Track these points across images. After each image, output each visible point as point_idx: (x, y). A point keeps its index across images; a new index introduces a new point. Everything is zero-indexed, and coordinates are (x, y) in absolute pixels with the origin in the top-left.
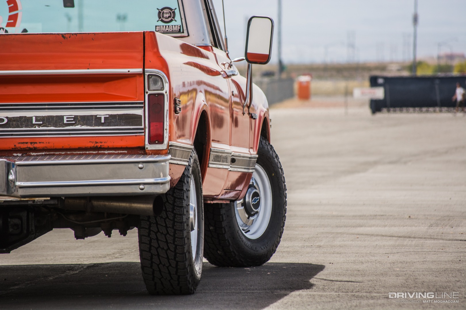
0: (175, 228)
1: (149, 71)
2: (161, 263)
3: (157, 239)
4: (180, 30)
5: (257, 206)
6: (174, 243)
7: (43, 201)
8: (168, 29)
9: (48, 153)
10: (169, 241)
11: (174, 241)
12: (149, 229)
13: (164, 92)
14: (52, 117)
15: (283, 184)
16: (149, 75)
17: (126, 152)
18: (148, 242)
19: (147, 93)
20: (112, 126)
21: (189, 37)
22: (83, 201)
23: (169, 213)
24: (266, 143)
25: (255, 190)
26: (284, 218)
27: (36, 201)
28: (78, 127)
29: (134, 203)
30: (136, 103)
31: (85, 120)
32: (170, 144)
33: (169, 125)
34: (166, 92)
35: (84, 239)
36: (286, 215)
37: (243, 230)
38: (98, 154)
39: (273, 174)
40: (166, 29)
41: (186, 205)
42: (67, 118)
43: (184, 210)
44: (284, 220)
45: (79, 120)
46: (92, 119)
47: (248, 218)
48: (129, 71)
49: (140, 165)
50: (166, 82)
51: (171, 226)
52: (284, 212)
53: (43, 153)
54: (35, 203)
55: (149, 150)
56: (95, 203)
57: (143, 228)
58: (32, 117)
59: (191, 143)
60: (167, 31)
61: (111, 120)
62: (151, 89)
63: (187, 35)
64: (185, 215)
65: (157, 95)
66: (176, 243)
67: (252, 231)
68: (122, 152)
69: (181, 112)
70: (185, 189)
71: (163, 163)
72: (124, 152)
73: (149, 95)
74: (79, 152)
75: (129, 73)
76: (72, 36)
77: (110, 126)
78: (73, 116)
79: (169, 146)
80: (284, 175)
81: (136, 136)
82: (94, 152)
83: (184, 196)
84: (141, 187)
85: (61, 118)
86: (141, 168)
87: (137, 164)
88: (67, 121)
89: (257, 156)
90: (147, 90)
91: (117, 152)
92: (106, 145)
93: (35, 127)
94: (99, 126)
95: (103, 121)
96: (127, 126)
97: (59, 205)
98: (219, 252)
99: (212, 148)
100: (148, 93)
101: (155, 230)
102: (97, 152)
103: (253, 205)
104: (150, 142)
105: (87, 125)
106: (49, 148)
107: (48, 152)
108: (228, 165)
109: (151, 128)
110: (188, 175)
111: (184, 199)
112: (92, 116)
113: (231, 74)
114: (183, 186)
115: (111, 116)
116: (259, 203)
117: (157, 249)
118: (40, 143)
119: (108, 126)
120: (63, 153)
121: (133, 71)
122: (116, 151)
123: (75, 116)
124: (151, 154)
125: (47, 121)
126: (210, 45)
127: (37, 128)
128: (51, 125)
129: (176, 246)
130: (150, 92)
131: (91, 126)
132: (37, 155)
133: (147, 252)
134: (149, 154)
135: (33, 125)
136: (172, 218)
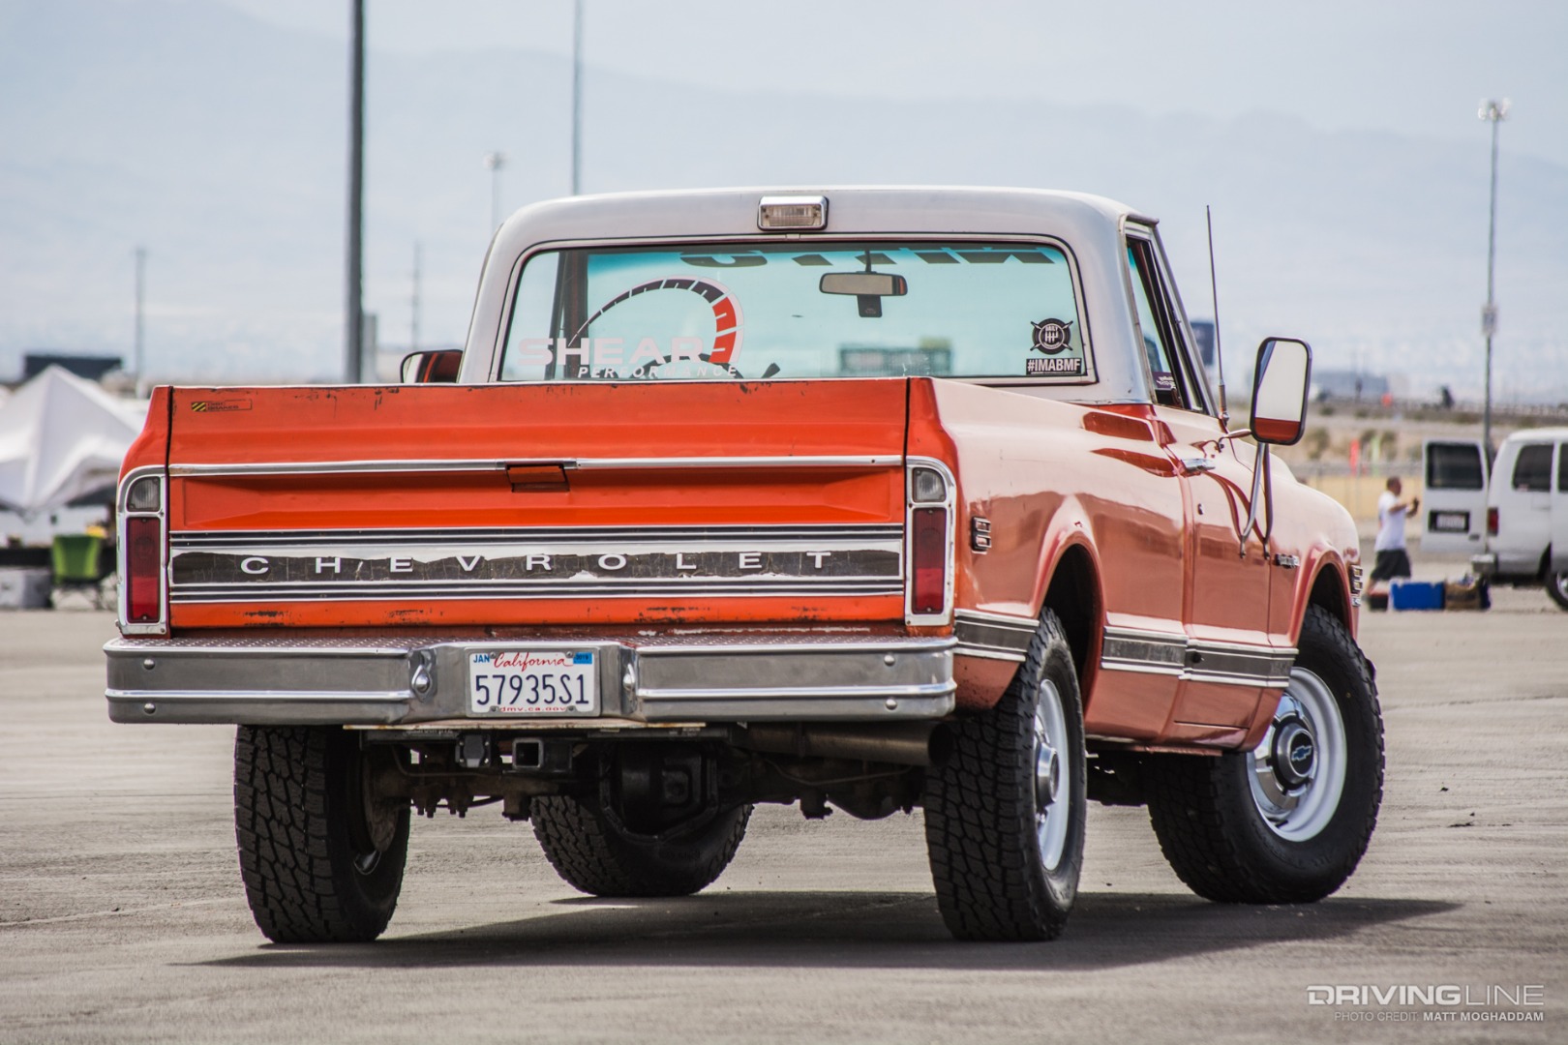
0: (998, 795)
1: (915, 460)
2: (969, 870)
3: (961, 819)
4: (1079, 368)
5: (1305, 765)
6: (995, 828)
7: (698, 730)
8: (1054, 367)
9: (709, 631)
10: (985, 824)
11: (996, 823)
12: (944, 797)
13: (945, 504)
14: (716, 555)
15: (1375, 717)
16: (914, 470)
17: (868, 629)
18: (942, 825)
19: (911, 506)
20: (838, 575)
21: (1098, 385)
22: (789, 734)
23: (986, 763)
24: (1330, 624)
25: (1299, 730)
26: (1375, 796)
27: (685, 730)
28: (769, 576)
29: (891, 737)
30: (889, 528)
31: (783, 562)
32: (956, 615)
33: (956, 575)
34: (950, 506)
35: (822, 818)
36: (1382, 788)
37: (1270, 819)
38: (811, 634)
39: (1349, 695)
40: (1050, 367)
41: (1024, 747)
42: (747, 558)
43: (1017, 757)
44: (1375, 800)
45: (770, 563)
46: (798, 560)
47: (1285, 793)
48: (873, 461)
49: (889, 658)
50: (950, 484)
51: (989, 791)
52: (1377, 782)
53: (699, 631)
54: (683, 735)
55: (913, 627)
56: (815, 738)
57: (932, 794)
58: (676, 555)
59: (1030, 614)
60: (1052, 370)
61: (836, 562)
62: (920, 497)
63: (1093, 380)
64: (1020, 768)
65: (931, 512)
66: (1000, 828)
67: (1293, 824)
68: (859, 629)
69: (990, 546)
70: (1021, 712)
71: (936, 655)
72: (863, 629)
73: (916, 511)
74: (772, 630)
75: (874, 464)
76: (760, 385)
77: (834, 575)
78: (759, 554)
79: (953, 617)
80: (1378, 697)
81: (886, 596)
82: (803, 630)
83: (1018, 728)
84: (891, 702)
85: (735, 556)
86: (890, 664)
87: (880, 655)
88: (747, 564)
89: (1296, 651)
90: (910, 499)
91: (849, 630)
92: (823, 615)
93: (682, 576)
94: (810, 574)
95: (818, 564)
96: (868, 574)
97: (731, 740)
98: (1210, 868)
99: (1107, 628)
100: (914, 507)
101: (957, 799)
102: (808, 629)
103: (1295, 763)
104: (916, 610)
105: (786, 571)
106: (708, 619)
107: (708, 628)
108: (1180, 668)
109: (918, 582)
110: (1032, 683)
111: (1019, 735)
112: (797, 554)
113: (1195, 465)
114: (1016, 707)
115: (836, 554)
116: (1310, 759)
117: (960, 840)
118: (691, 609)
119: (829, 574)
120: (740, 631)
121: (882, 459)
122: (846, 627)
123: (763, 553)
124: (919, 635)
125: (706, 563)
126: (1150, 402)
127: (685, 578)
128: (713, 571)
129: (1000, 834)
130: (916, 505)
131: (795, 573)
132: (687, 635)
133: (940, 846)
134: (915, 635)
135: (678, 572)
136: (991, 775)
